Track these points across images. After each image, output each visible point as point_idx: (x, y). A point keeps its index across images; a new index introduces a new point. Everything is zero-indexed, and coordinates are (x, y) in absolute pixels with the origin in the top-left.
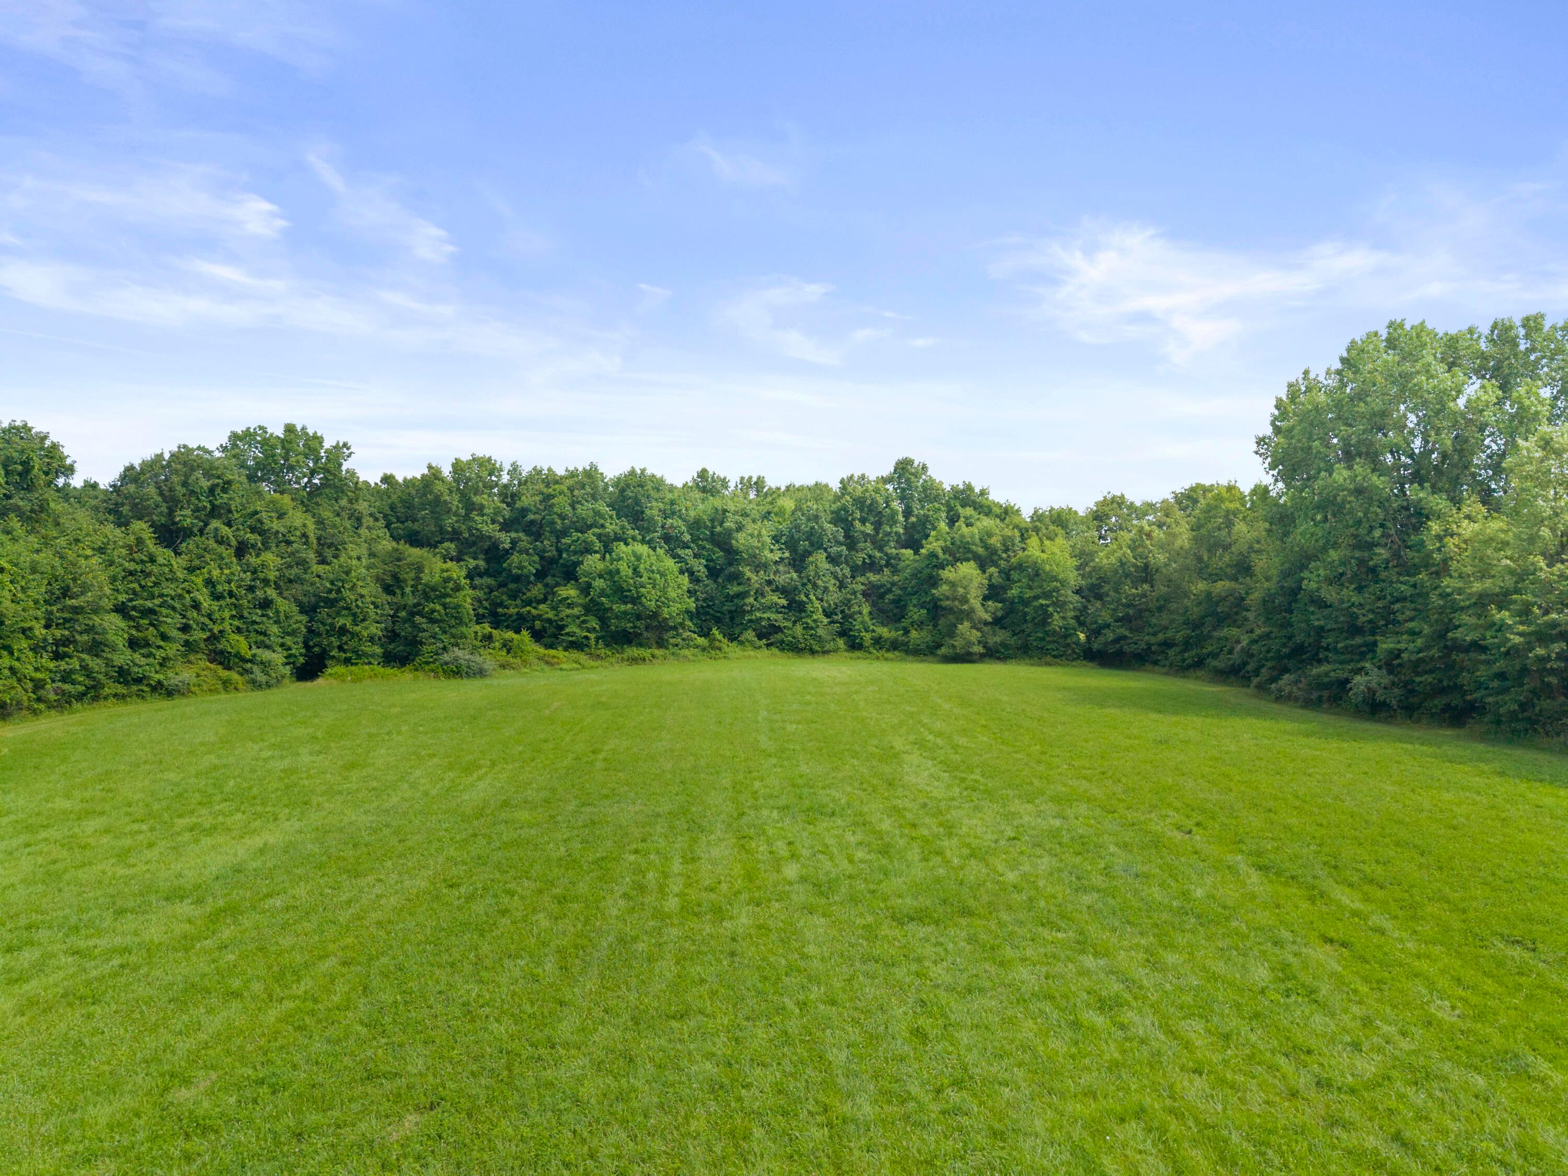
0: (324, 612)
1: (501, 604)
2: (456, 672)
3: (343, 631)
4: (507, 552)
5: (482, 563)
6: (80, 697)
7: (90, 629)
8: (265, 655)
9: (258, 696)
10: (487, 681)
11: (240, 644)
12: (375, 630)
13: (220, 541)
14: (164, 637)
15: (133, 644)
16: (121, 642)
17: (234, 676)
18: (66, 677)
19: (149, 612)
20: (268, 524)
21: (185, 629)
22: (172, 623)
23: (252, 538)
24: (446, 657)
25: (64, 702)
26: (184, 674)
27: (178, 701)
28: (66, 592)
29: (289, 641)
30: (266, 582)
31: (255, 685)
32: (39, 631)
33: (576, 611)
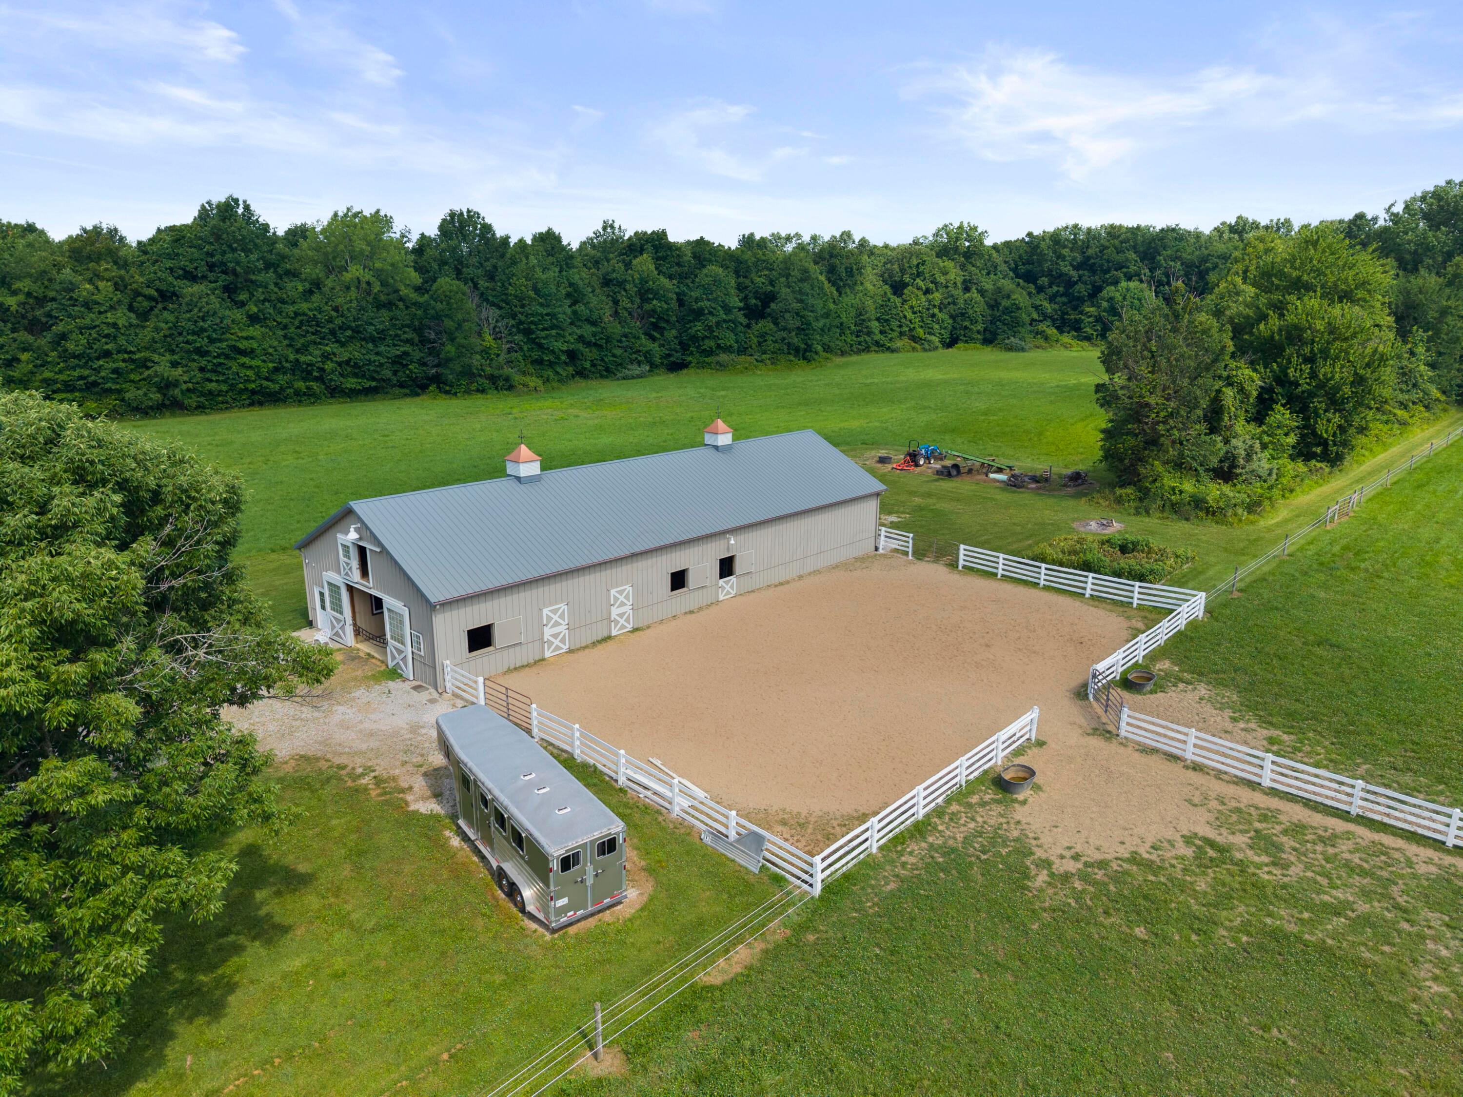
0: (959, 319)
1: (1067, 313)
2: (1010, 349)
3: (966, 328)
4: (1076, 283)
5: (1061, 289)
6: (863, 350)
7: (867, 327)
8: (930, 337)
9: (925, 354)
10: (1026, 354)
11: (920, 332)
12: (980, 327)
13: (919, 288)
14: (892, 330)
15: (881, 332)
16: (877, 331)
17: (917, 346)
18: (860, 343)
19: (887, 321)
20: (938, 279)
21: (900, 326)
22: (895, 324)
23: (931, 286)
24: (1007, 341)
25: (859, 352)
26: (899, 344)
27: (895, 355)
28: (861, 314)
29: (943, 332)
30: (935, 306)
31: (925, 350)
32: (853, 328)
33: (1091, 320)
